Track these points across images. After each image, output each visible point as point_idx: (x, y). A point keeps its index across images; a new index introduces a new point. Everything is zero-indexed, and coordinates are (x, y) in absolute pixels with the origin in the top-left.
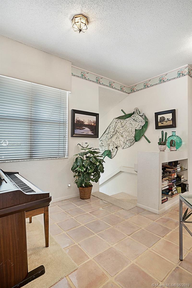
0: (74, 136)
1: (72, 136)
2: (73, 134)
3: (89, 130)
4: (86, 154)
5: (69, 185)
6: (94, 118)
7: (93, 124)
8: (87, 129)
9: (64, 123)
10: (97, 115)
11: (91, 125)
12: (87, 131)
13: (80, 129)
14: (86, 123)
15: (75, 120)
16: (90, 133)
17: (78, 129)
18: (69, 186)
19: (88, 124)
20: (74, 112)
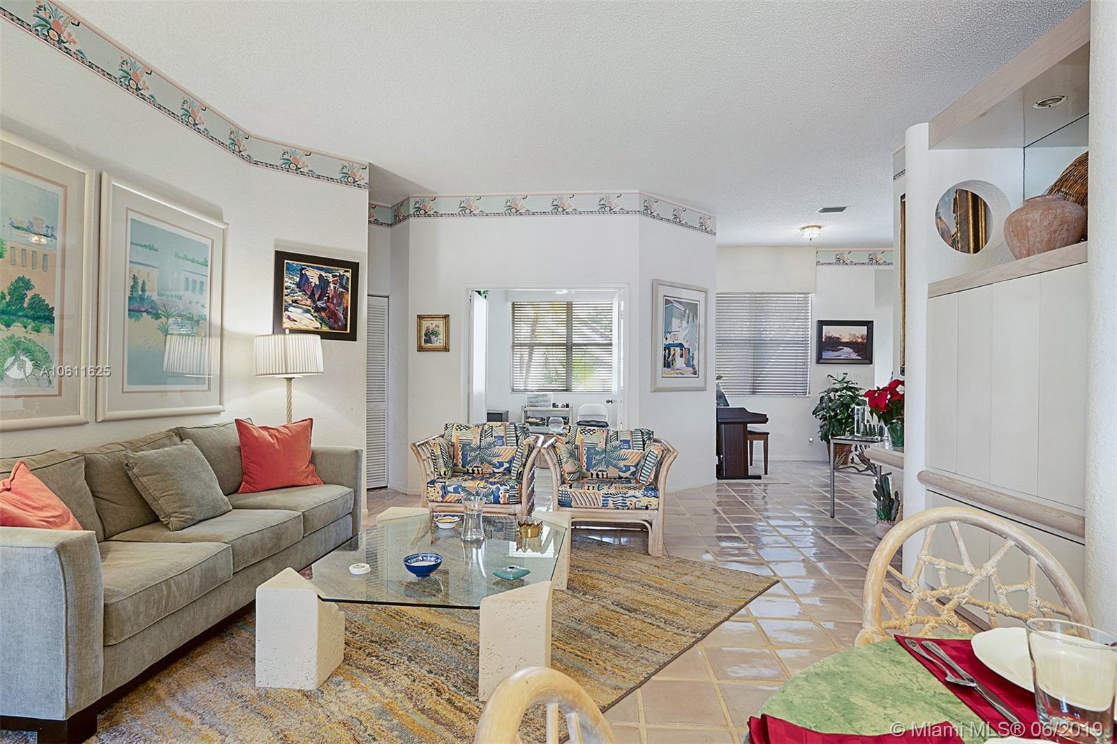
0: (820, 361)
1: (818, 362)
2: (820, 360)
3: (852, 351)
4: (837, 391)
5: (811, 439)
6: (863, 330)
7: (860, 340)
8: (847, 349)
9: (805, 342)
10: (869, 324)
11: (857, 343)
12: (847, 352)
13: (834, 351)
14: (844, 340)
15: (824, 335)
16: (854, 356)
17: (829, 350)
18: (810, 441)
19: (848, 341)
20: (822, 323)
